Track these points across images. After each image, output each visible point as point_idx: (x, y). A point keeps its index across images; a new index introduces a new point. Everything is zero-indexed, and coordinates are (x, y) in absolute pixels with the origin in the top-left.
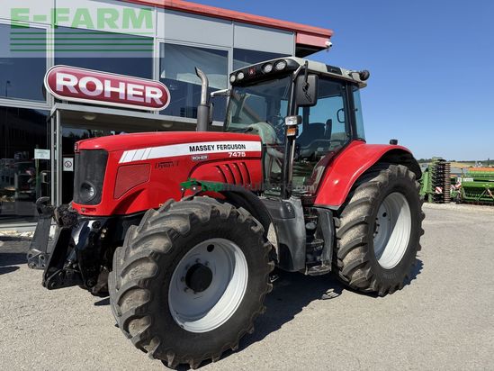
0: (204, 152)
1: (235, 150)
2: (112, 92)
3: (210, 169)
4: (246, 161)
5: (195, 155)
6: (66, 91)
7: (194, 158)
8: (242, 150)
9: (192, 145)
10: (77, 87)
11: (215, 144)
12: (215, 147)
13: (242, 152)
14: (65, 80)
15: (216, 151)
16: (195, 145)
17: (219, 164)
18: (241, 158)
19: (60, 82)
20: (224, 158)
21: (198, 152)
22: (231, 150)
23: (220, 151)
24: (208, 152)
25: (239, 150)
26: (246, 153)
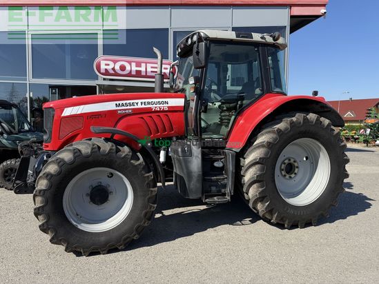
0: (128, 107)
1: (158, 105)
2: (136, 71)
3: (135, 120)
4: (169, 114)
5: (120, 110)
6: (107, 73)
7: (119, 112)
8: (164, 105)
9: (118, 102)
10: (113, 69)
11: (140, 101)
12: (139, 104)
13: (165, 107)
14: (106, 65)
15: (140, 106)
16: (121, 102)
17: (144, 116)
18: (164, 111)
19: (103, 67)
20: (149, 111)
21: (123, 108)
22: (154, 105)
23: (143, 106)
24: (132, 107)
25: (161, 105)
26: (168, 107)
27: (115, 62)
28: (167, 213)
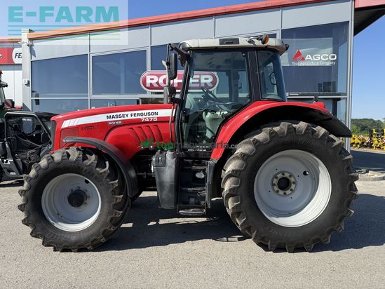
0: (119, 119)
1: (147, 116)
3: (124, 131)
4: (158, 124)
5: (111, 121)
6: (152, 87)
7: (110, 123)
8: (154, 116)
9: (109, 115)
10: (158, 83)
11: (129, 113)
12: (129, 115)
13: (155, 118)
14: (151, 79)
15: (129, 117)
16: (112, 114)
17: (134, 127)
18: (153, 122)
19: (148, 81)
20: (138, 122)
21: (114, 119)
22: (144, 116)
23: (133, 117)
24: (122, 118)
25: (151, 116)
26: (158, 118)
27: (159, 76)
28: (162, 222)
